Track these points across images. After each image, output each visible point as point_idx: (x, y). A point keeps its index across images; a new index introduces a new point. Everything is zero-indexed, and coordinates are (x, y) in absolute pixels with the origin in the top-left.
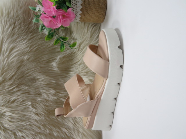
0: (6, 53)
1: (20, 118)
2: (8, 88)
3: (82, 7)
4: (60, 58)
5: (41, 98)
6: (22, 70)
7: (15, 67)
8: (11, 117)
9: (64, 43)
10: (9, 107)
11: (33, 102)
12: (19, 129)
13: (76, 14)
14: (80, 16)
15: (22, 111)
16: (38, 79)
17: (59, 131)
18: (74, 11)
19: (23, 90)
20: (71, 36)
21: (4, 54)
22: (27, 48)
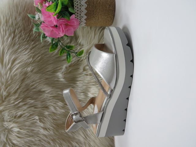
0: (8, 65)
1: (28, 133)
2: (14, 103)
3: (87, 11)
4: (66, 68)
5: (48, 112)
6: (27, 82)
7: (19, 80)
8: (19, 133)
9: (70, 53)
10: (16, 123)
11: (41, 116)
12: (28, 145)
13: (80, 20)
14: (85, 21)
15: (29, 126)
16: (44, 91)
18: (78, 16)
19: (29, 103)
20: (77, 41)
21: (6, 67)
22: (29, 58)
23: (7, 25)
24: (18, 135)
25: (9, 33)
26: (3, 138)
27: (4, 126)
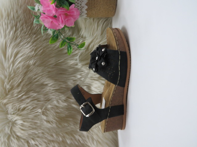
0: (11, 58)
1: (31, 126)
2: (17, 96)
3: (87, 1)
5: (51, 105)
6: (29, 76)
7: (22, 73)
8: (22, 125)
9: (71, 45)
10: (20, 115)
12: (32, 137)
13: (81, 10)
14: (86, 12)
15: (33, 119)
16: (47, 85)
17: (72, 138)
18: (78, 6)
19: (32, 96)
20: (78, 35)
21: (9, 60)
22: (31, 52)
23: (8, 19)
24: (21, 127)
25: (11, 26)
26: (7, 130)
27: (8, 119)
